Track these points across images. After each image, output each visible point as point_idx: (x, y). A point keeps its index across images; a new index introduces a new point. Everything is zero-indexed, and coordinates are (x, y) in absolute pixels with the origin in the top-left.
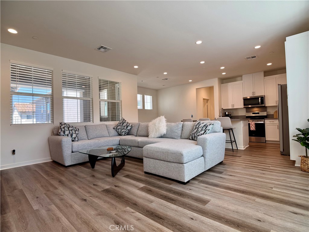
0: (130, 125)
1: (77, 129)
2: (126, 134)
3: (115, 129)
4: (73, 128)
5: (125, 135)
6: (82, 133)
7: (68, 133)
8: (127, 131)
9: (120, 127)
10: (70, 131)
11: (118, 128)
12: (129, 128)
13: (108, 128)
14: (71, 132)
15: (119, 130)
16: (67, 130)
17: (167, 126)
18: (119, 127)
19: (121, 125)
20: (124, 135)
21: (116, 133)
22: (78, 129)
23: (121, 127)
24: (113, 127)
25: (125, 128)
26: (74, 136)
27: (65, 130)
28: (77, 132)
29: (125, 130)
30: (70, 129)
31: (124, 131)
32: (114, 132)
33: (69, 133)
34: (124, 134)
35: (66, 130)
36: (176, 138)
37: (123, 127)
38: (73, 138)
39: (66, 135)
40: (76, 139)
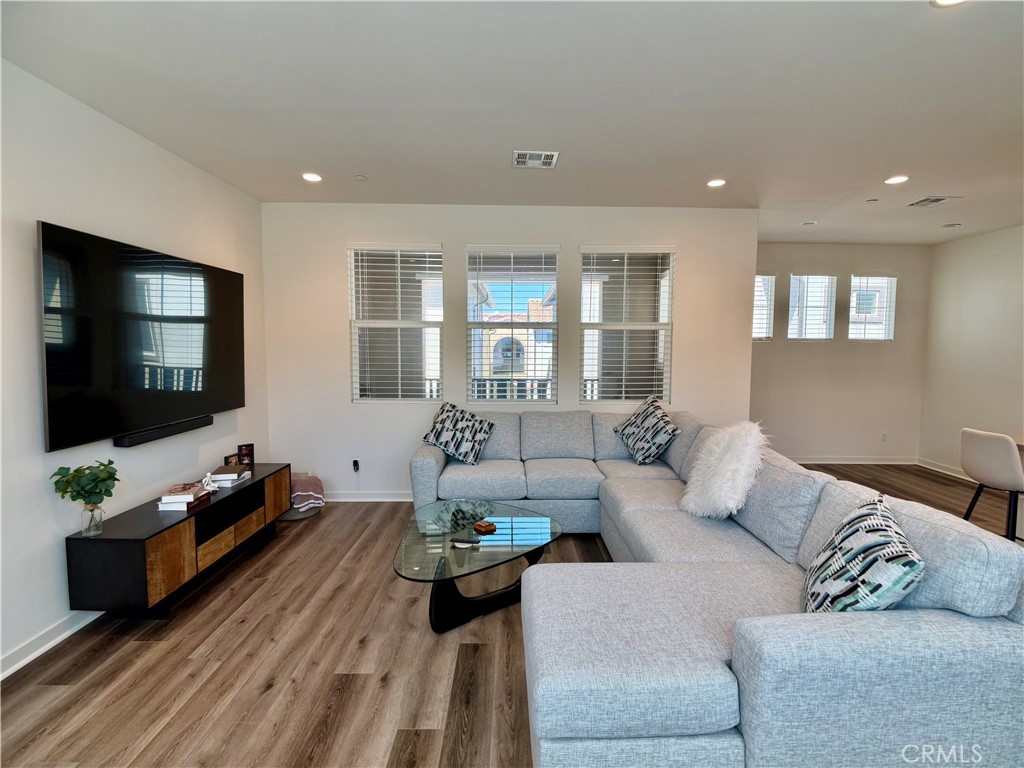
0: (667, 428)
1: (486, 427)
3: (620, 432)
4: (470, 424)
7: (450, 439)
8: (653, 448)
9: (635, 429)
10: (458, 433)
11: (626, 432)
12: (662, 438)
13: (596, 428)
14: (459, 435)
15: (630, 440)
16: (451, 427)
18: (630, 430)
19: (639, 422)
20: (643, 463)
21: (622, 450)
22: (491, 426)
23: (637, 431)
24: (615, 424)
25: (649, 436)
26: (466, 447)
28: (479, 437)
30: (460, 425)
37: (642, 431)
38: (460, 454)
39: (441, 444)
40: (471, 458)
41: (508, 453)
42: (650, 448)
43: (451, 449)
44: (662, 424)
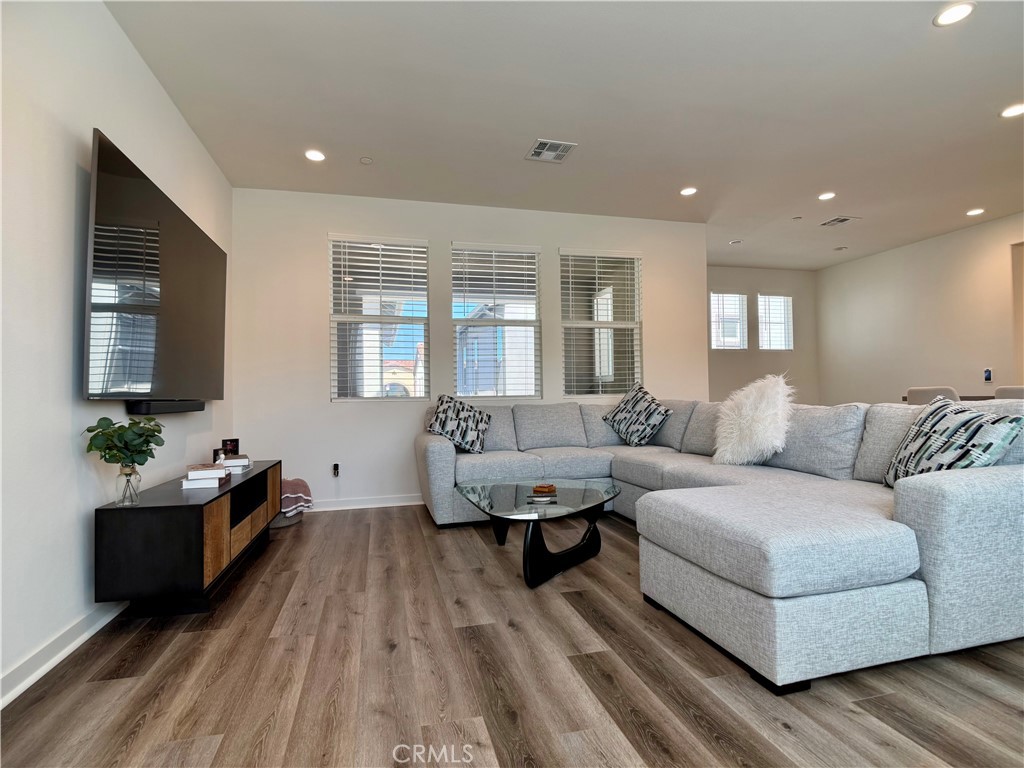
0: (659, 409)
1: (485, 418)
2: (643, 442)
3: (611, 420)
4: (472, 414)
5: (641, 445)
6: (501, 430)
7: (455, 428)
8: (648, 429)
9: (626, 415)
10: (462, 422)
11: (617, 418)
12: (656, 419)
13: (586, 417)
14: (463, 424)
15: (622, 426)
16: (454, 417)
17: (793, 418)
18: (620, 416)
19: (629, 407)
20: (639, 445)
21: (614, 437)
22: (489, 417)
23: (628, 416)
24: (603, 414)
25: (642, 418)
26: (471, 436)
27: (446, 417)
28: (482, 426)
29: (641, 428)
30: (462, 415)
31: (638, 430)
32: (602, 431)
33: (458, 428)
34: (636, 441)
35: (449, 419)
36: (828, 472)
37: (635, 415)
38: (467, 443)
39: (447, 433)
40: (477, 447)
41: (507, 444)
42: (645, 429)
43: (458, 438)
44: (653, 406)
